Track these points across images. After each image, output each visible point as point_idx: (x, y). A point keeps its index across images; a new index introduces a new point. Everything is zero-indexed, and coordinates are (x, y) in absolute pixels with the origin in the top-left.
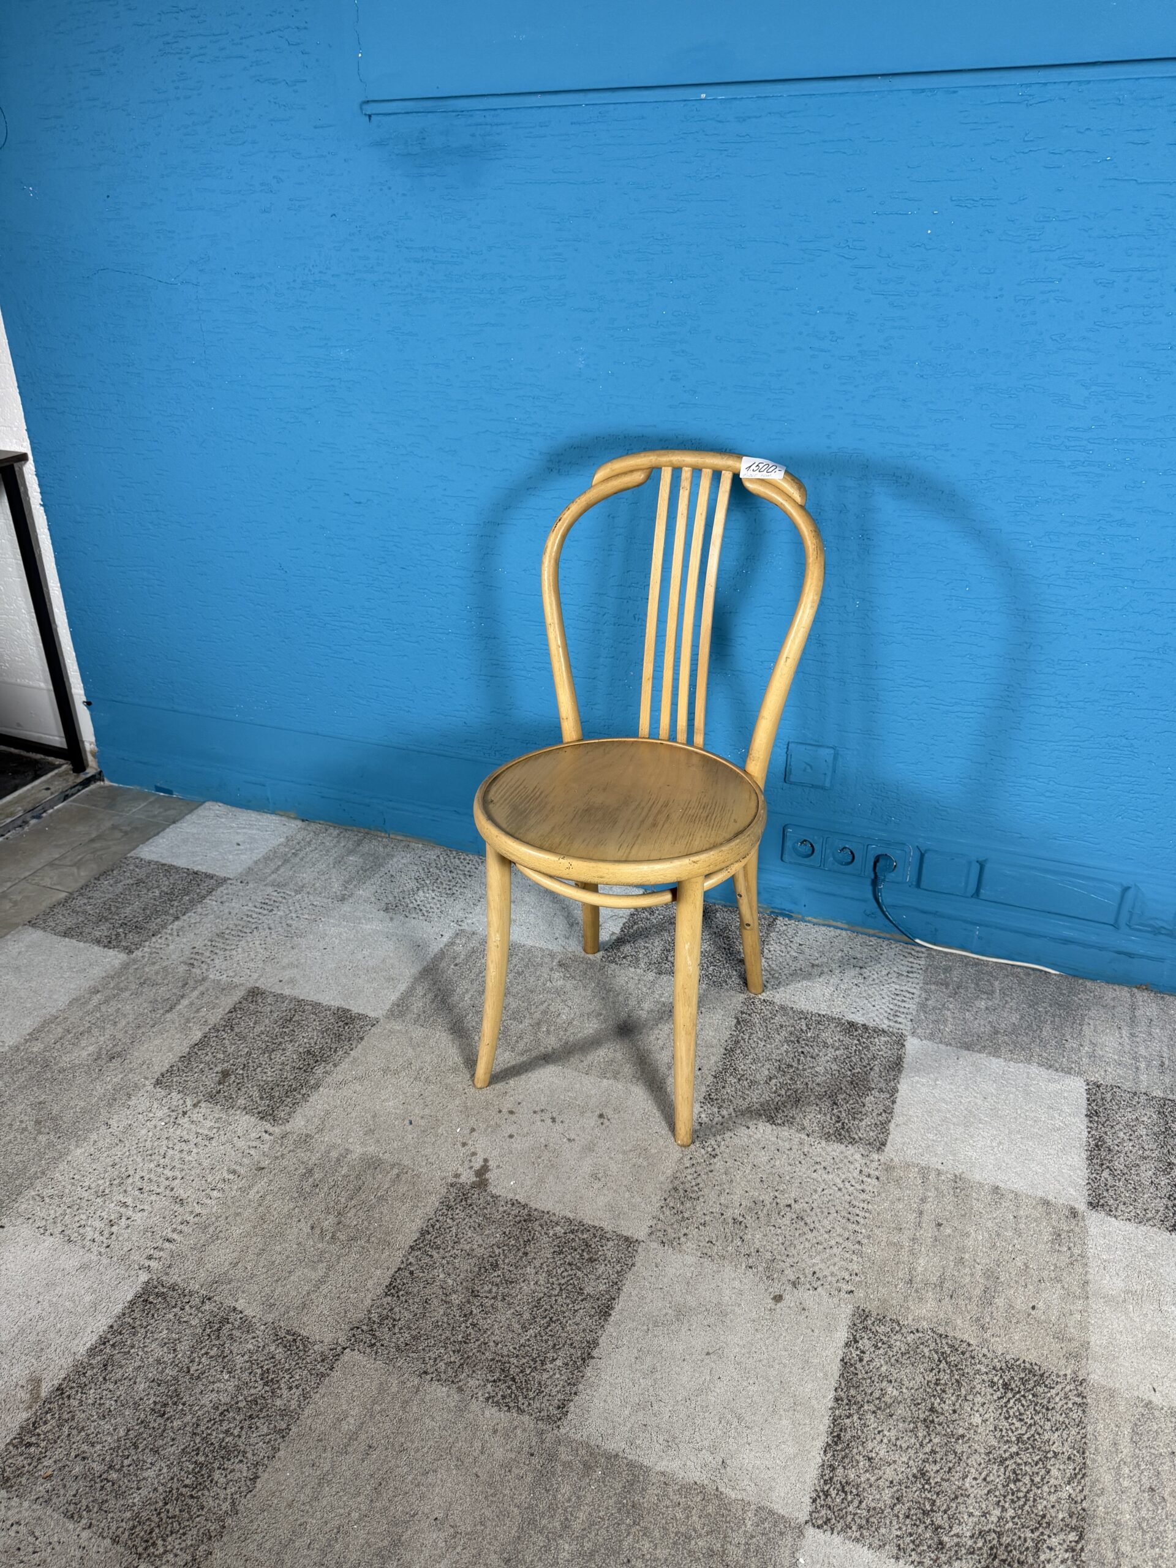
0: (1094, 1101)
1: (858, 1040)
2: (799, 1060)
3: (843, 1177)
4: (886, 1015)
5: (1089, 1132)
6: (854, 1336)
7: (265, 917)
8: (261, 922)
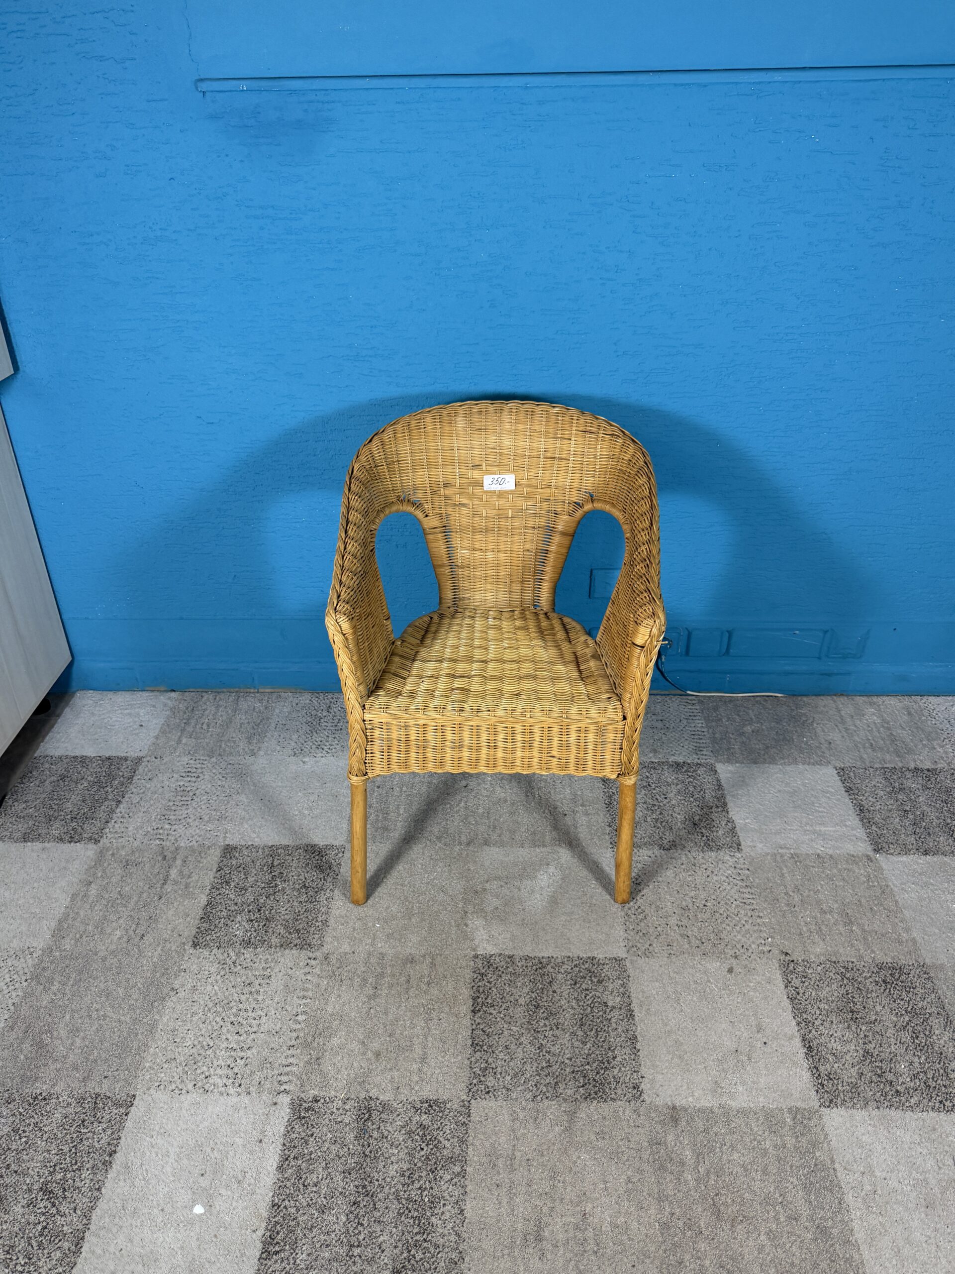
0: (845, 780)
3: (726, 874)
4: (694, 752)
5: (852, 802)
6: (788, 980)
7: (196, 784)
8: (195, 788)
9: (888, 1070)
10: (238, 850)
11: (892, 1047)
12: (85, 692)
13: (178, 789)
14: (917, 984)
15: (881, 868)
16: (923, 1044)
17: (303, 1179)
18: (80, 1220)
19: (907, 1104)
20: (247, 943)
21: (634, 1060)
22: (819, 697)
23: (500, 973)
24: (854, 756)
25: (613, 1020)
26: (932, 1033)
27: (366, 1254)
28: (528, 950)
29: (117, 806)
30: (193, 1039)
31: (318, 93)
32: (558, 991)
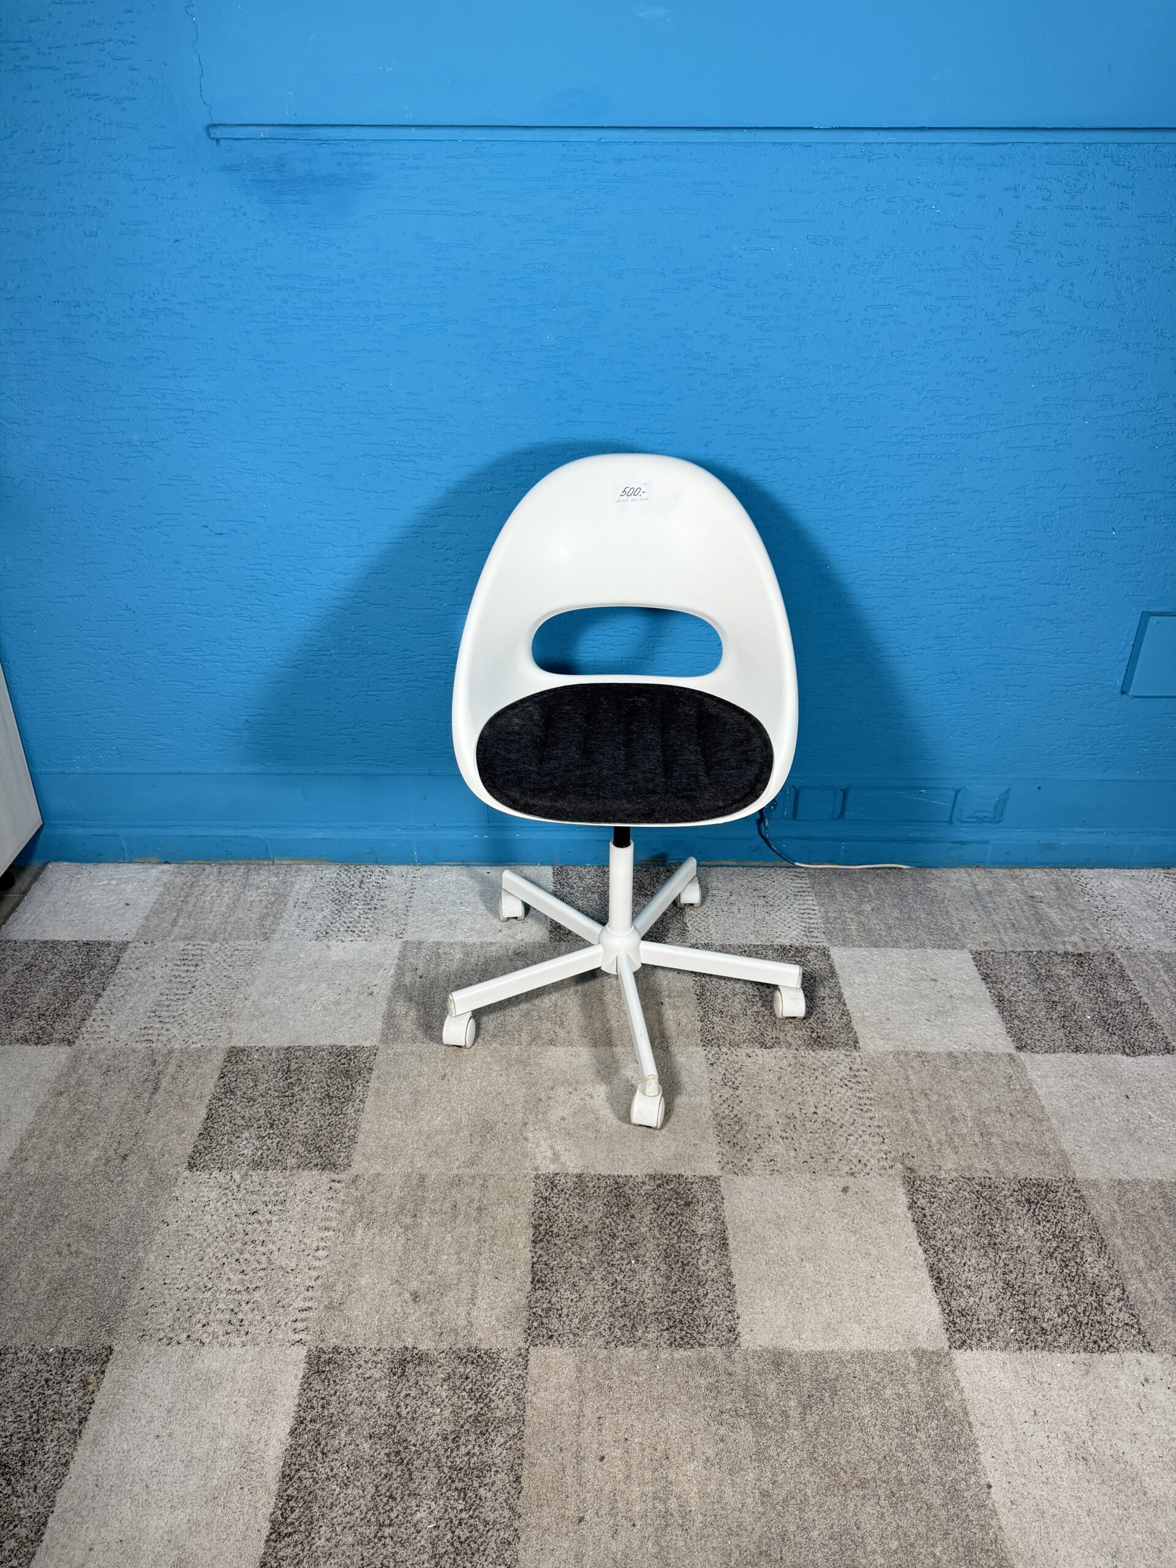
0: (982, 966)
4: (802, 933)
5: (990, 992)
6: (912, 1199)
7: (196, 974)
8: (194, 979)
9: (1032, 1304)
10: (246, 1053)
11: (1036, 1277)
12: (58, 863)
13: (173, 979)
14: (1067, 1204)
15: (1024, 1069)
16: (1074, 1274)
17: (322, 1446)
18: (41, 1502)
19: (1055, 1344)
20: (257, 1164)
21: (728, 1297)
22: (951, 870)
23: (567, 1195)
24: (992, 938)
25: (704, 1250)
26: (1084, 1260)
27: (400, 1535)
28: (602, 1169)
29: (96, 1001)
30: (186, 1279)
31: (352, 143)
32: (638, 1216)
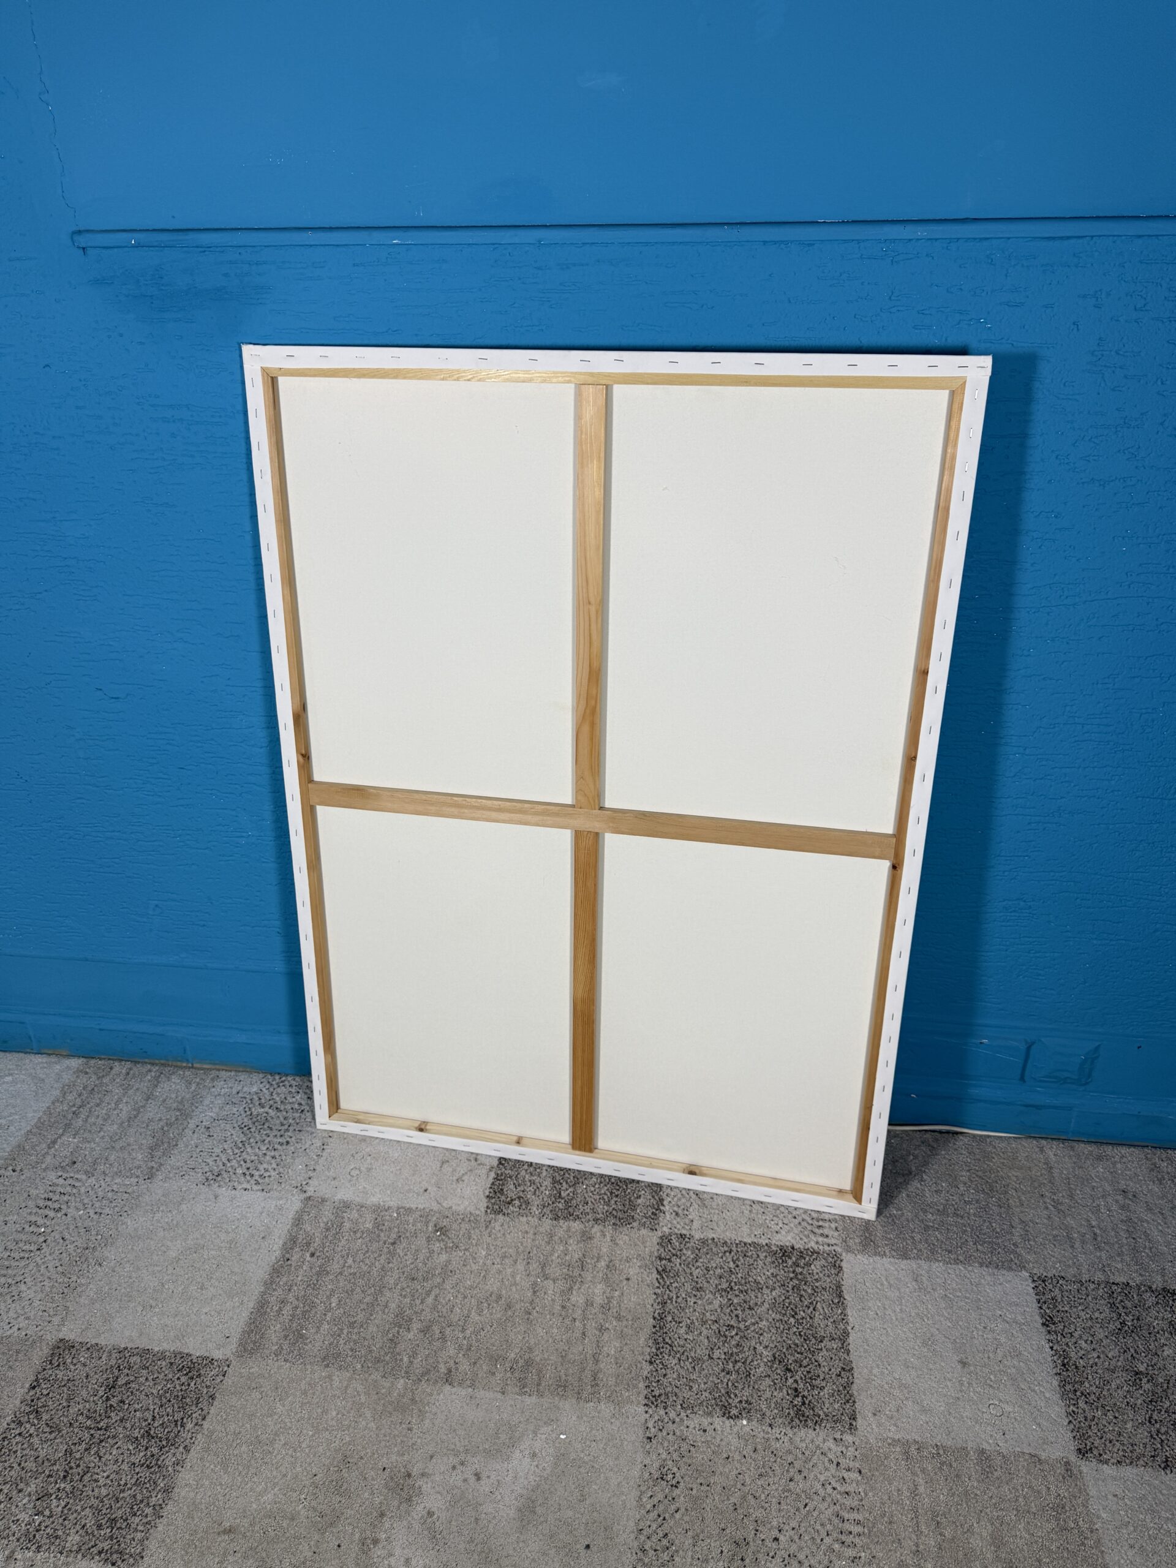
0: (1045, 1303)
1: (794, 1272)
2: (737, 1316)
3: (822, 1478)
4: (809, 1228)
5: (1052, 1348)
8: (50, 1230)
10: (74, 1351)
15: (1084, 1491)
24: (1064, 1256)
31: (240, 250)
